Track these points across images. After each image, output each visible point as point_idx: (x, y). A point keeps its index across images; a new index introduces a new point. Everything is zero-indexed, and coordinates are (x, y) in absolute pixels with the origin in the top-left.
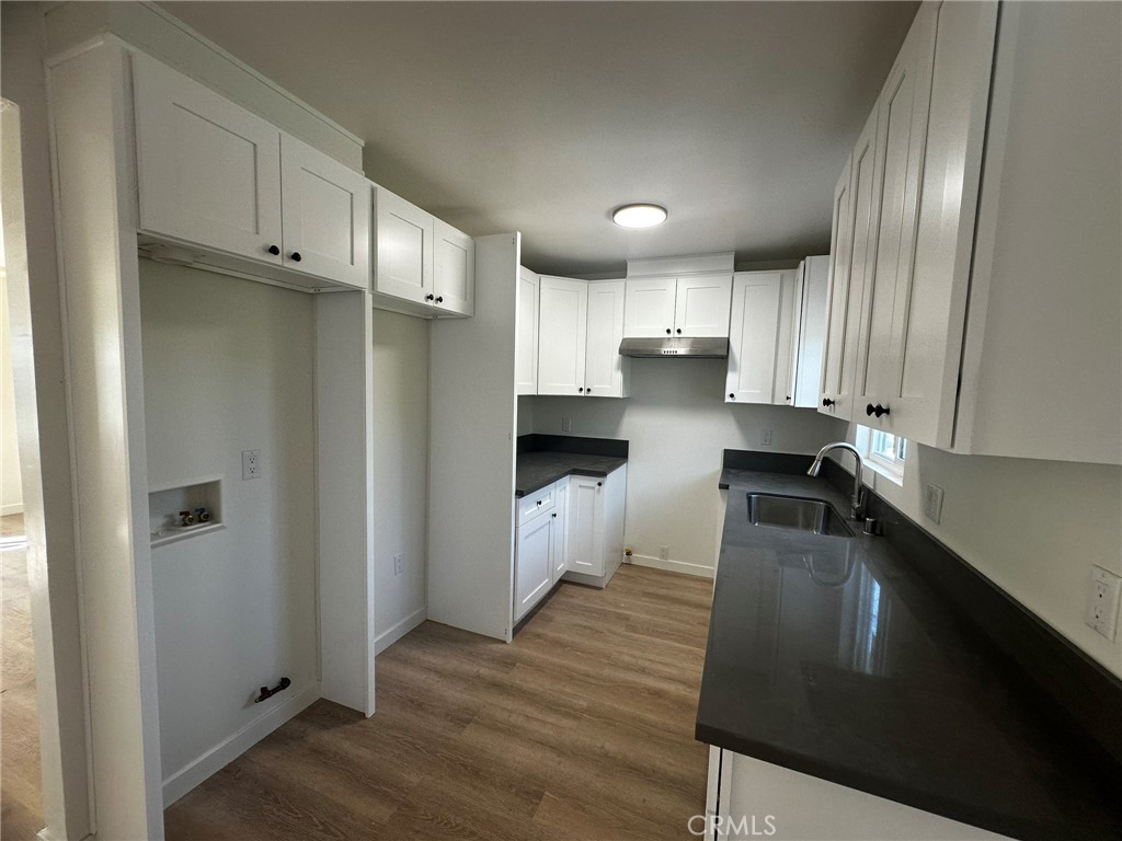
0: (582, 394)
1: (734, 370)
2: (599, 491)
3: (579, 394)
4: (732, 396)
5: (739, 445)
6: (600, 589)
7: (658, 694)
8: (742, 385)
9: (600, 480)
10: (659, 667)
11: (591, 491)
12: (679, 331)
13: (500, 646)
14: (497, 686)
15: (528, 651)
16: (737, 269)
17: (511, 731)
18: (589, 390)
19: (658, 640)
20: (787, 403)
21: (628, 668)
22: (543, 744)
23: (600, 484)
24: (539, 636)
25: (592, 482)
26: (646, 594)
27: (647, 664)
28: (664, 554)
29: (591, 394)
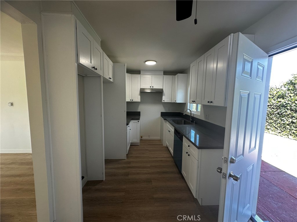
0: (131, 101)
1: (164, 95)
2: (138, 123)
3: (130, 101)
4: (164, 101)
5: (164, 111)
6: (138, 145)
7: (161, 160)
8: (166, 99)
9: (138, 120)
10: (159, 156)
11: (136, 123)
12: (153, 87)
13: (124, 160)
14: (129, 167)
15: (131, 160)
16: (164, 74)
17: (138, 174)
18: (132, 100)
19: (156, 152)
20: (175, 102)
21: (154, 158)
22: (146, 174)
23: (138, 122)
24: (132, 157)
25: (136, 121)
26: (149, 145)
27: (157, 156)
28: (149, 136)
29: (133, 101)
